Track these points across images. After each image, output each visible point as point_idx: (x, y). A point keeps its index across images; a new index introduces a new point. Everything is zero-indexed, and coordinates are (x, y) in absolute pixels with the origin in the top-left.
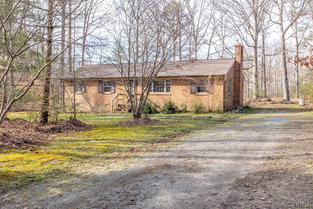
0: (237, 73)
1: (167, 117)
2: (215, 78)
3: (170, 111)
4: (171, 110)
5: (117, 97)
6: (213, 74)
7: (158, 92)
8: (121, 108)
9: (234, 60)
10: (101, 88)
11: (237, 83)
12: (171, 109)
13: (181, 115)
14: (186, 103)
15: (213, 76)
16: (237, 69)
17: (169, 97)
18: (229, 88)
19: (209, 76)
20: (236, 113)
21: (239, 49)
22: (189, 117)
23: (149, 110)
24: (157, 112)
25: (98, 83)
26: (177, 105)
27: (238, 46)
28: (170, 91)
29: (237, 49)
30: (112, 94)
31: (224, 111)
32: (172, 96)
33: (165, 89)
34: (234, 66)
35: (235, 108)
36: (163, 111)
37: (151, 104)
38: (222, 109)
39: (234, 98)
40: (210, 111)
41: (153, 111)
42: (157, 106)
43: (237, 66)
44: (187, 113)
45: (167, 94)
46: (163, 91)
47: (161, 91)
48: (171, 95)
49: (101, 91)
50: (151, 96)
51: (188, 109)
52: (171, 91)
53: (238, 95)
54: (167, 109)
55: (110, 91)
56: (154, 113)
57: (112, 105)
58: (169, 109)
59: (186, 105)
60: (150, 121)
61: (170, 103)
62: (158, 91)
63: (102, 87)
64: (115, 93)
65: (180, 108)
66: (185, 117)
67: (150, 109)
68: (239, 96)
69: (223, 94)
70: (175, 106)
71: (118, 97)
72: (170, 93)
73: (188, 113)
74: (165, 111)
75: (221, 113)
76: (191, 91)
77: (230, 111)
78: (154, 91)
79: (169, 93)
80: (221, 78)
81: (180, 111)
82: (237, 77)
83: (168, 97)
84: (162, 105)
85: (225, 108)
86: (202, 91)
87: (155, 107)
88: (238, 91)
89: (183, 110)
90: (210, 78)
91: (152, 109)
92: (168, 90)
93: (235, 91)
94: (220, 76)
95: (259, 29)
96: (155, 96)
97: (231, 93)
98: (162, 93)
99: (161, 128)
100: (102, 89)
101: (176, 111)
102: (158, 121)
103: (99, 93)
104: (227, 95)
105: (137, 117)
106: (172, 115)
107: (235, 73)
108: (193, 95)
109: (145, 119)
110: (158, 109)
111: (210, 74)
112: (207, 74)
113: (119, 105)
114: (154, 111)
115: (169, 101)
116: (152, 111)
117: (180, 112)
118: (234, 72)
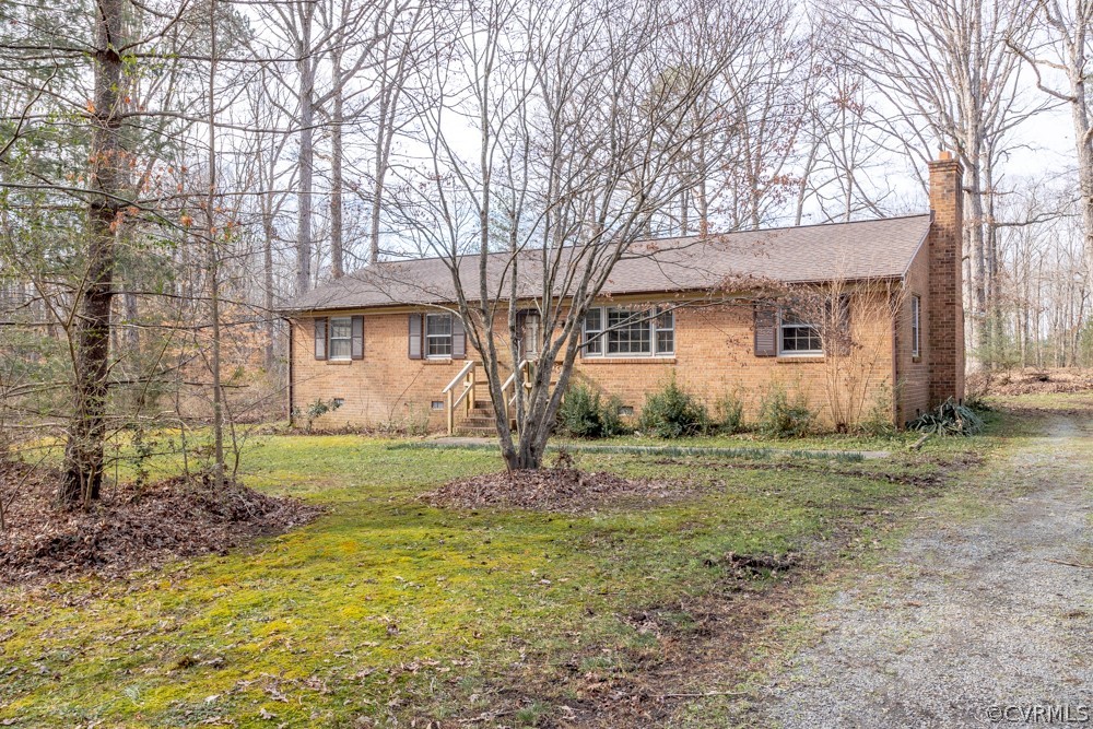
0: (940, 270)
1: (660, 458)
2: (857, 288)
3: (673, 428)
4: (677, 424)
5: (471, 375)
6: (849, 275)
7: (627, 351)
8: (486, 413)
9: (927, 222)
10: (416, 341)
11: (943, 311)
12: (676, 419)
13: (720, 443)
14: (737, 394)
15: (850, 283)
16: (939, 255)
17: (671, 373)
18: (914, 329)
19: (835, 286)
20: (951, 433)
21: (948, 176)
22: (756, 453)
23: (589, 424)
24: (620, 432)
25: (407, 322)
26: (703, 402)
27: (941, 164)
28: (670, 348)
29: (941, 176)
30: (456, 362)
31: (898, 424)
32: (679, 368)
33: (653, 341)
34: (927, 244)
35: (945, 412)
36: (648, 426)
37: (597, 398)
38: (890, 418)
39: (931, 371)
40: (843, 425)
41: (606, 426)
42: (620, 408)
43: (941, 242)
44: (746, 435)
45: (660, 357)
46: (646, 348)
47: (635, 348)
48: (675, 362)
49: (418, 353)
50: (599, 367)
51: (748, 418)
52: (675, 347)
53: (949, 360)
54: (661, 419)
55: (448, 352)
56: (609, 437)
57: (449, 405)
58: (671, 420)
59: (737, 403)
60: (581, 482)
61: (675, 393)
62: (624, 348)
63: (422, 338)
64: (465, 358)
65: (713, 415)
66: (739, 456)
67: (595, 419)
68: (952, 365)
69: (890, 356)
70: (694, 407)
71: (474, 371)
72: (674, 357)
73: (750, 437)
74: (654, 426)
75: (890, 435)
76: (756, 348)
77: (923, 424)
78: (612, 348)
79: (668, 356)
80: (886, 288)
81: (716, 426)
82: (940, 289)
83: (667, 372)
84: (642, 404)
85: (904, 413)
86: (803, 346)
87: (613, 412)
88: (945, 345)
89: (725, 425)
90: (836, 290)
91: (602, 419)
92: (665, 343)
93: (934, 344)
94: (884, 281)
95: (985, 130)
96: (614, 367)
97: (920, 352)
98: (642, 356)
99: (632, 531)
100: (422, 344)
101: (699, 428)
102: (617, 480)
103: (413, 358)
104: (907, 362)
105: (523, 461)
106: (683, 445)
107: (932, 272)
108: (764, 360)
109: (558, 472)
110: (625, 419)
111: (839, 273)
112: (821, 276)
113: (477, 405)
114: (609, 428)
115: (670, 388)
116: (601, 426)
117: (714, 429)
118: (927, 268)
